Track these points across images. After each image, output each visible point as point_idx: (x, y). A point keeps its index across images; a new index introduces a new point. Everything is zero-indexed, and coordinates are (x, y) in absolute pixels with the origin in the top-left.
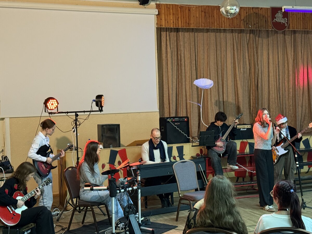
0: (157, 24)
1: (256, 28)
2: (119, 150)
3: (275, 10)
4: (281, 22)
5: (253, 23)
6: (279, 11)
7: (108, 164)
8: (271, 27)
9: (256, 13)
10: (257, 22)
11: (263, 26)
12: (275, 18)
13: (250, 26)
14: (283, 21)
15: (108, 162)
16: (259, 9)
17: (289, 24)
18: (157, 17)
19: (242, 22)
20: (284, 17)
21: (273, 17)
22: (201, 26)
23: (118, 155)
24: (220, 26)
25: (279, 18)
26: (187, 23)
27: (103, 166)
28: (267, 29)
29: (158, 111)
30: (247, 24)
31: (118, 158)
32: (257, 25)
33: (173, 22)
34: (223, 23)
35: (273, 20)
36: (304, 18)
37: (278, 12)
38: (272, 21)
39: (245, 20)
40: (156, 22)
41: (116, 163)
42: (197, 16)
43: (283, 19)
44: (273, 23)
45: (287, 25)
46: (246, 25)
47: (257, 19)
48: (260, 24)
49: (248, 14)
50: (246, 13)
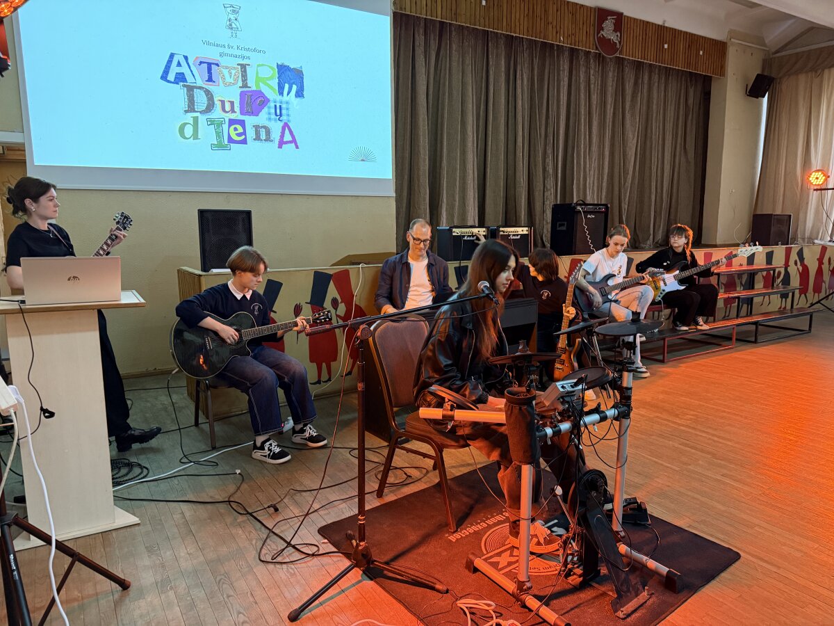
0: (395, 3)
1: (571, 44)
2: (335, 273)
3: (602, 14)
4: (610, 39)
5: (566, 35)
6: (609, 18)
7: (309, 305)
8: (595, 48)
9: (573, 15)
10: (574, 31)
11: (582, 41)
12: (603, 30)
13: (562, 39)
14: (614, 37)
15: (309, 301)
16: (578, 7)
17: (623, 46)
19: (550, 27)
20: (615, 30)
21: (601, 28)
22: (477, 23)
23: (331, 283)
24: (513, 30)
25: (608, 31)
26: (453, 13)
27: (298, 310)
28: (588, 50)
29: (394, 195)
30: (557, 33)
31: (332, 292)
32: (573, 37)
33: (427, 5)
34: (517, 24)
35: (598, 33)
36: (644, 37)
37: (607, 19)
38: (597, 35)
39: (555, 24)
41: (327, 304)
43: (615, 34)
44: (599, 39)
45: (619, 46)
46: (555, 34)
47: (574, 26)
48: (577, 36)
49: (559, 13)
50: (557, 11)
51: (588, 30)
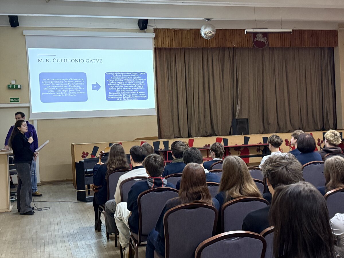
0: (155, 45)
1: (239, 46)
4: (261, 41)
5: (236, 43)
8: (253, 45)
9: (239, 34)
10: (240, 41)
11: (245, 45)
13: (234, 45)
18: (155, 40)
19: (228, 41)
20: (263, 37)
21: (254, 37)
22: (192, 46)
24: (208, 46)
26: (180, 43)
28: (249, 47)
29: (156, 114)
32: (240, 44)
33: (168, 43)
34: (211, 43)
38: (253, 40)
39: (230, 40)
40: (154, 43)
42: (189, 37)
43: (263, 39)
45: (267, 42)
46: (230, 44)
47: (240, 39)
48: (242, 43)
49: (232, 35)
50: (231, 34)
51: (248, 39)
